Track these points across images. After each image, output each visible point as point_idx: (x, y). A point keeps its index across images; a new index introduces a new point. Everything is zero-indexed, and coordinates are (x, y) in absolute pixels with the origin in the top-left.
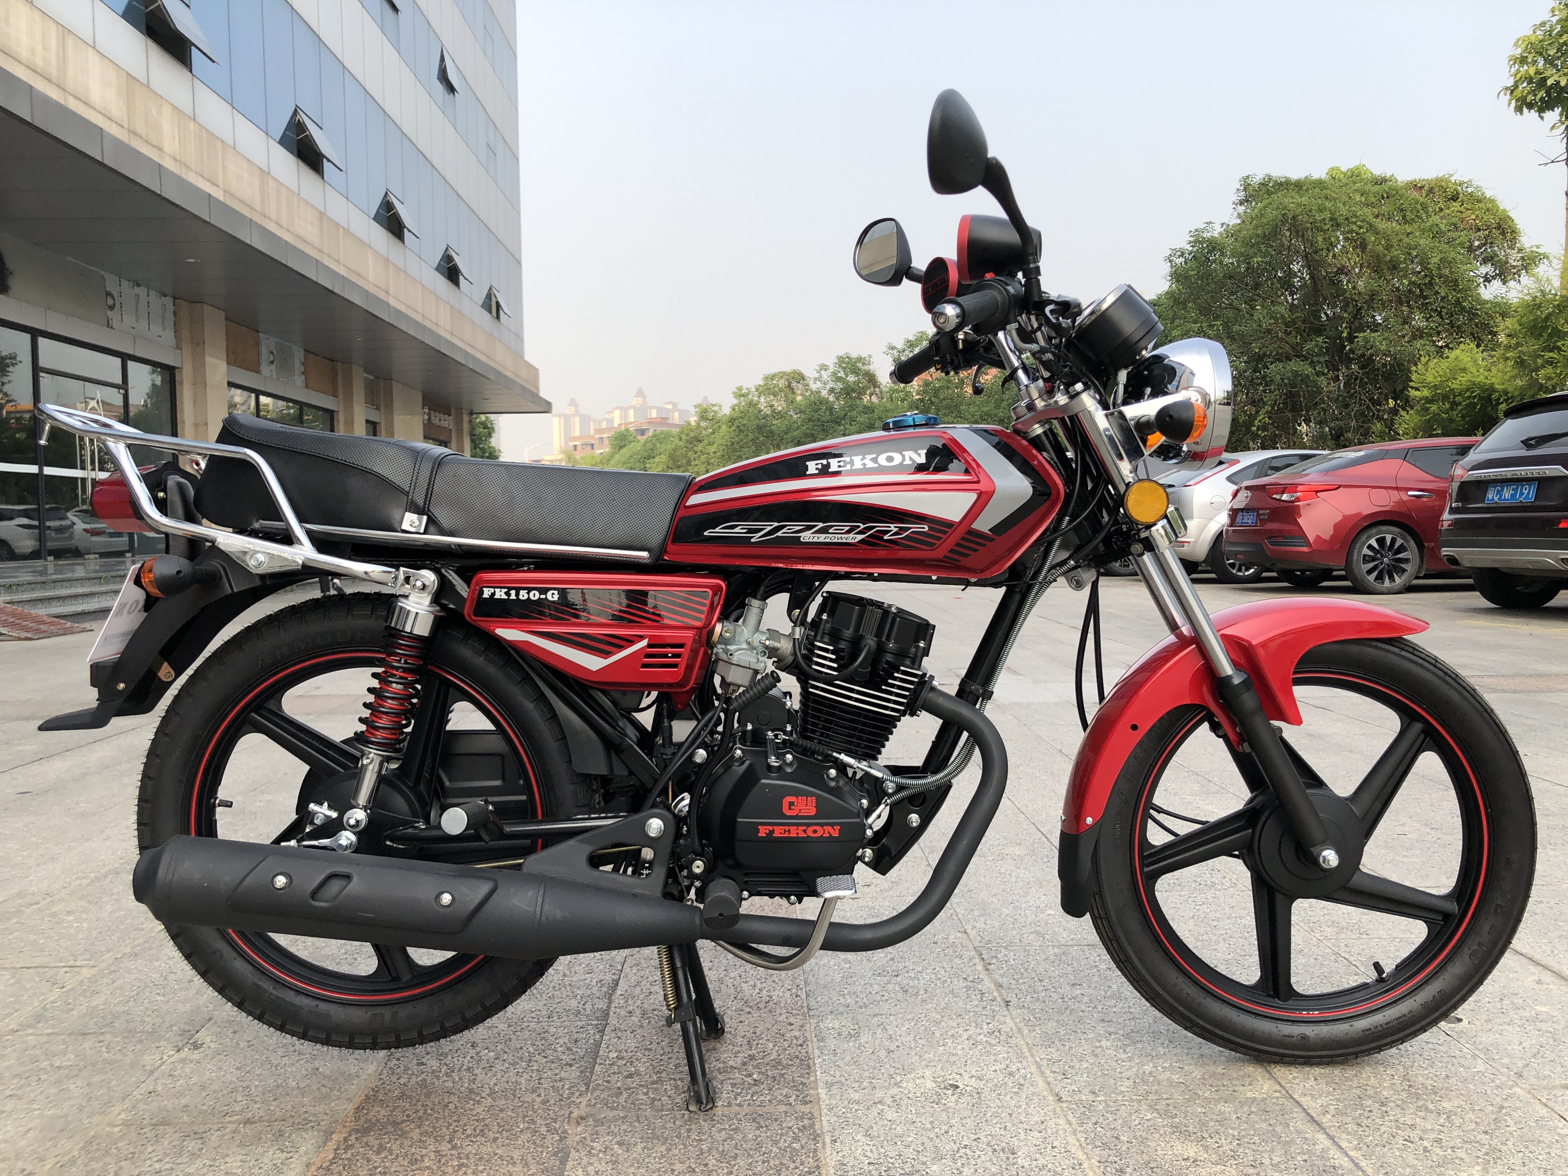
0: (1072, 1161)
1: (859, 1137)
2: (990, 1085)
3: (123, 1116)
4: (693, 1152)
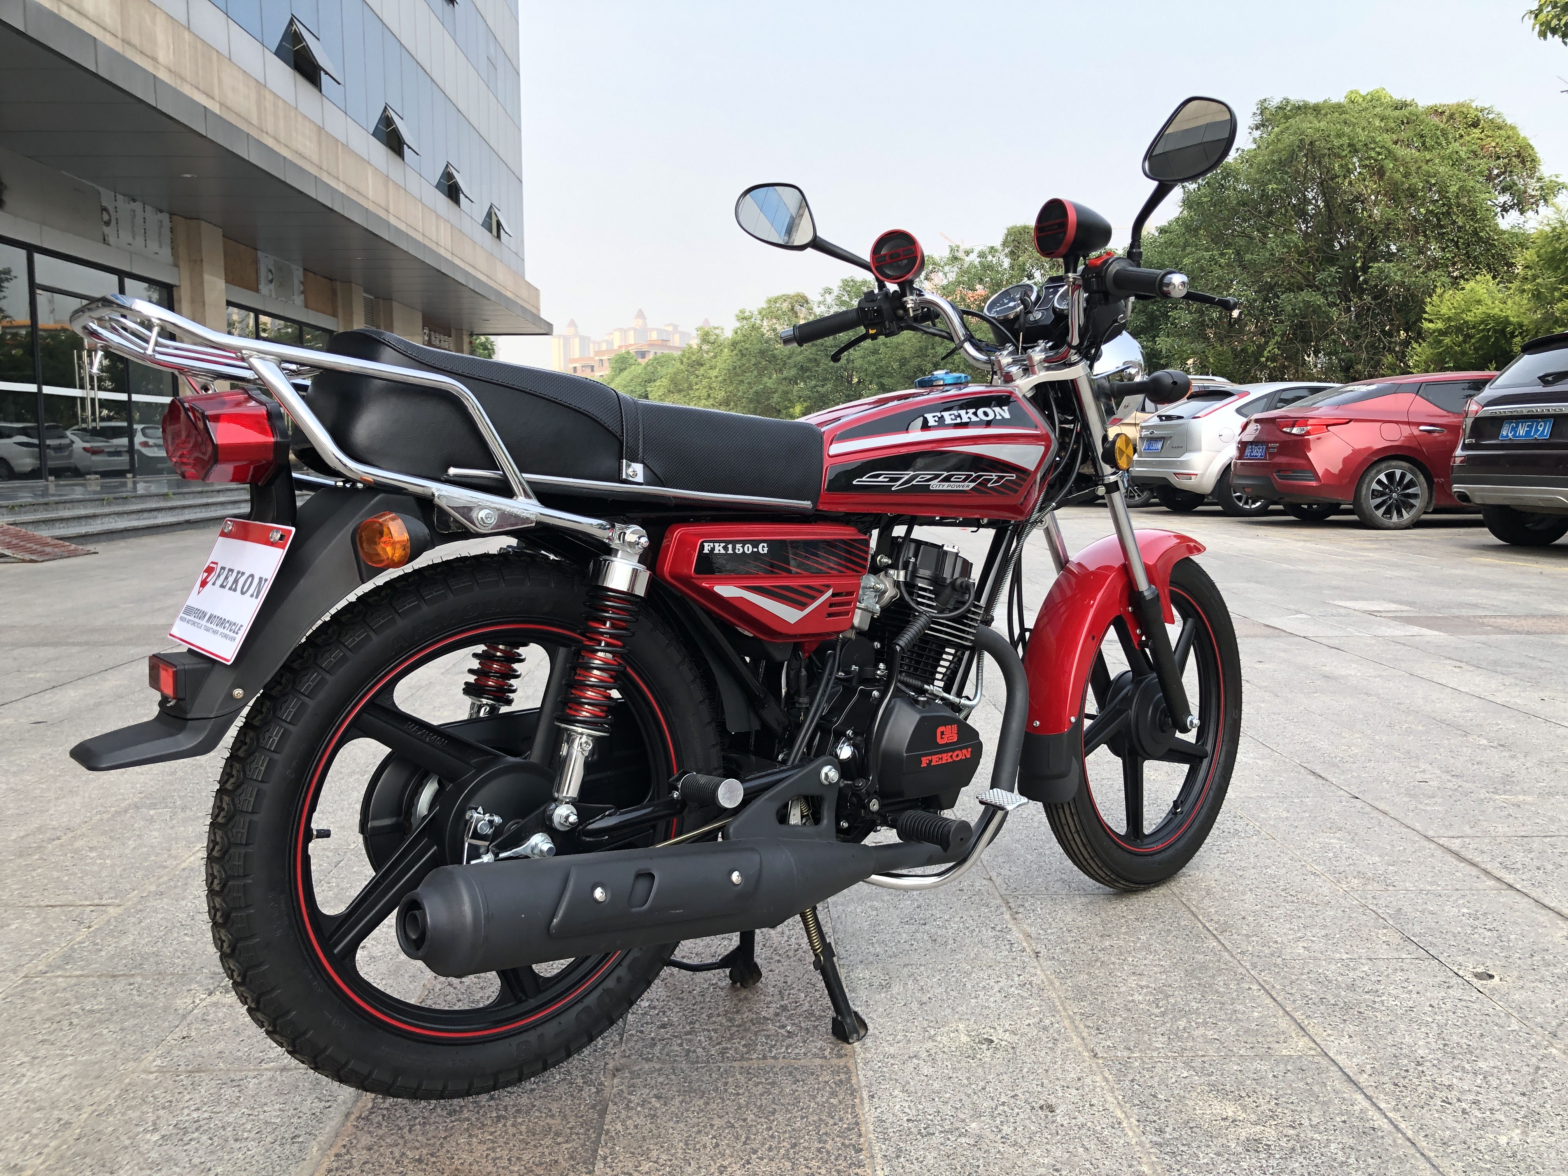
0: (1111, 1119)
1: (896, 1092)
2: (1024, 1039)
3: (158, 1062)
4: (732, 1108)
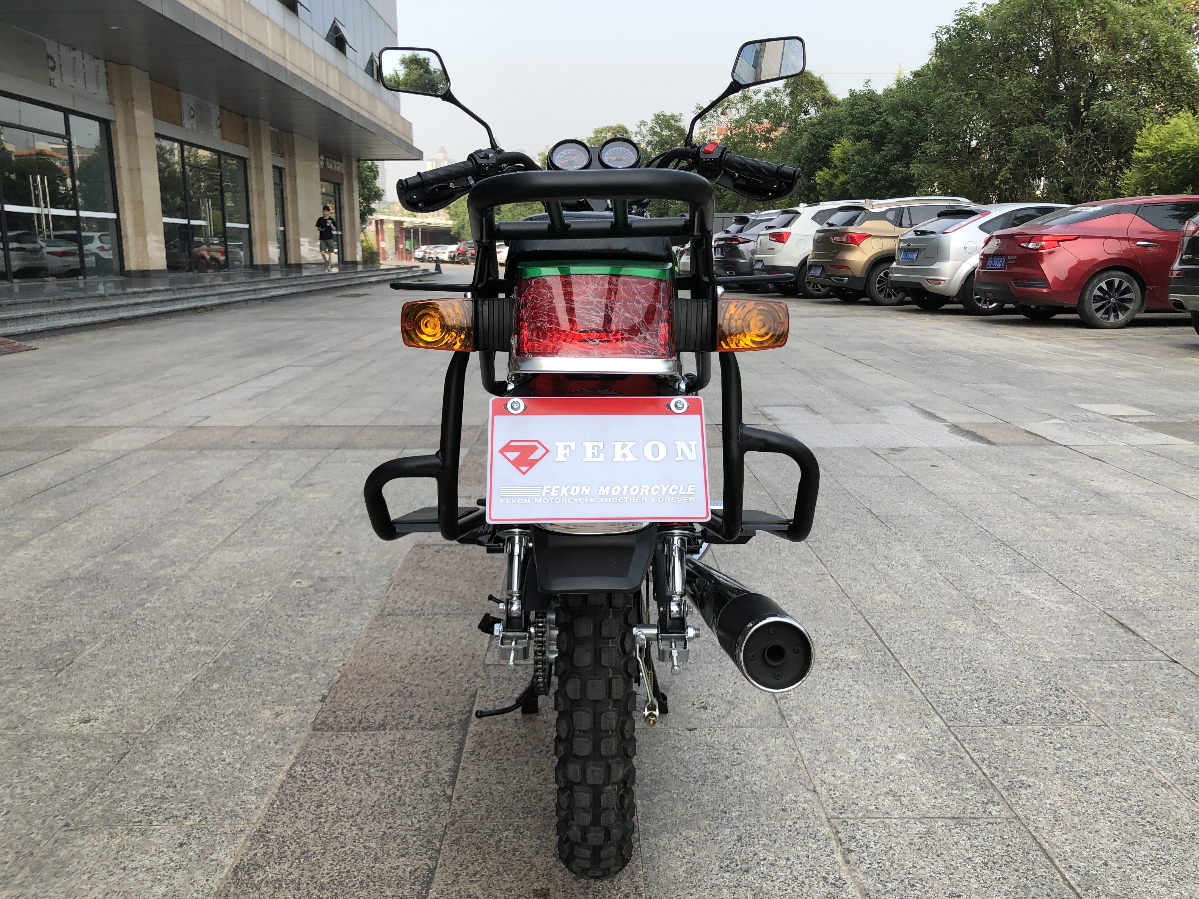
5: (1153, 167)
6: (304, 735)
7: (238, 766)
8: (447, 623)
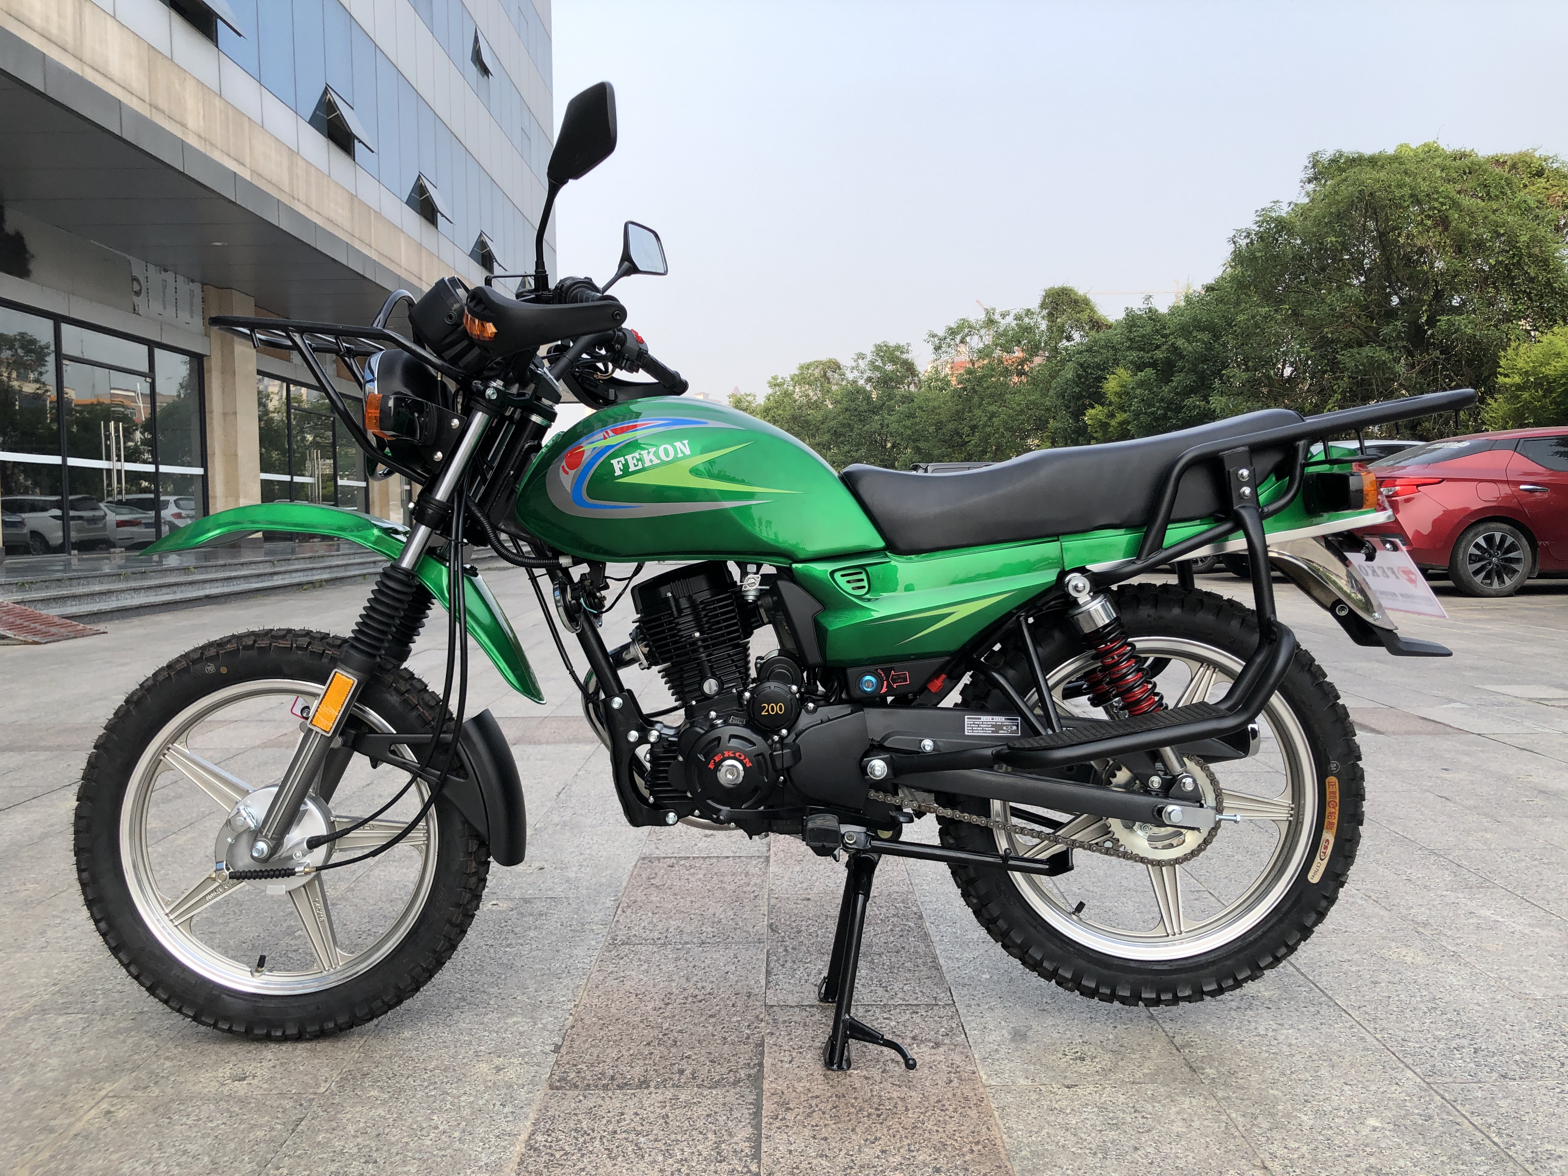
5: (1526, 395)
6: (539, 1095)
7: (457, 1134)
8: (704, 954)
